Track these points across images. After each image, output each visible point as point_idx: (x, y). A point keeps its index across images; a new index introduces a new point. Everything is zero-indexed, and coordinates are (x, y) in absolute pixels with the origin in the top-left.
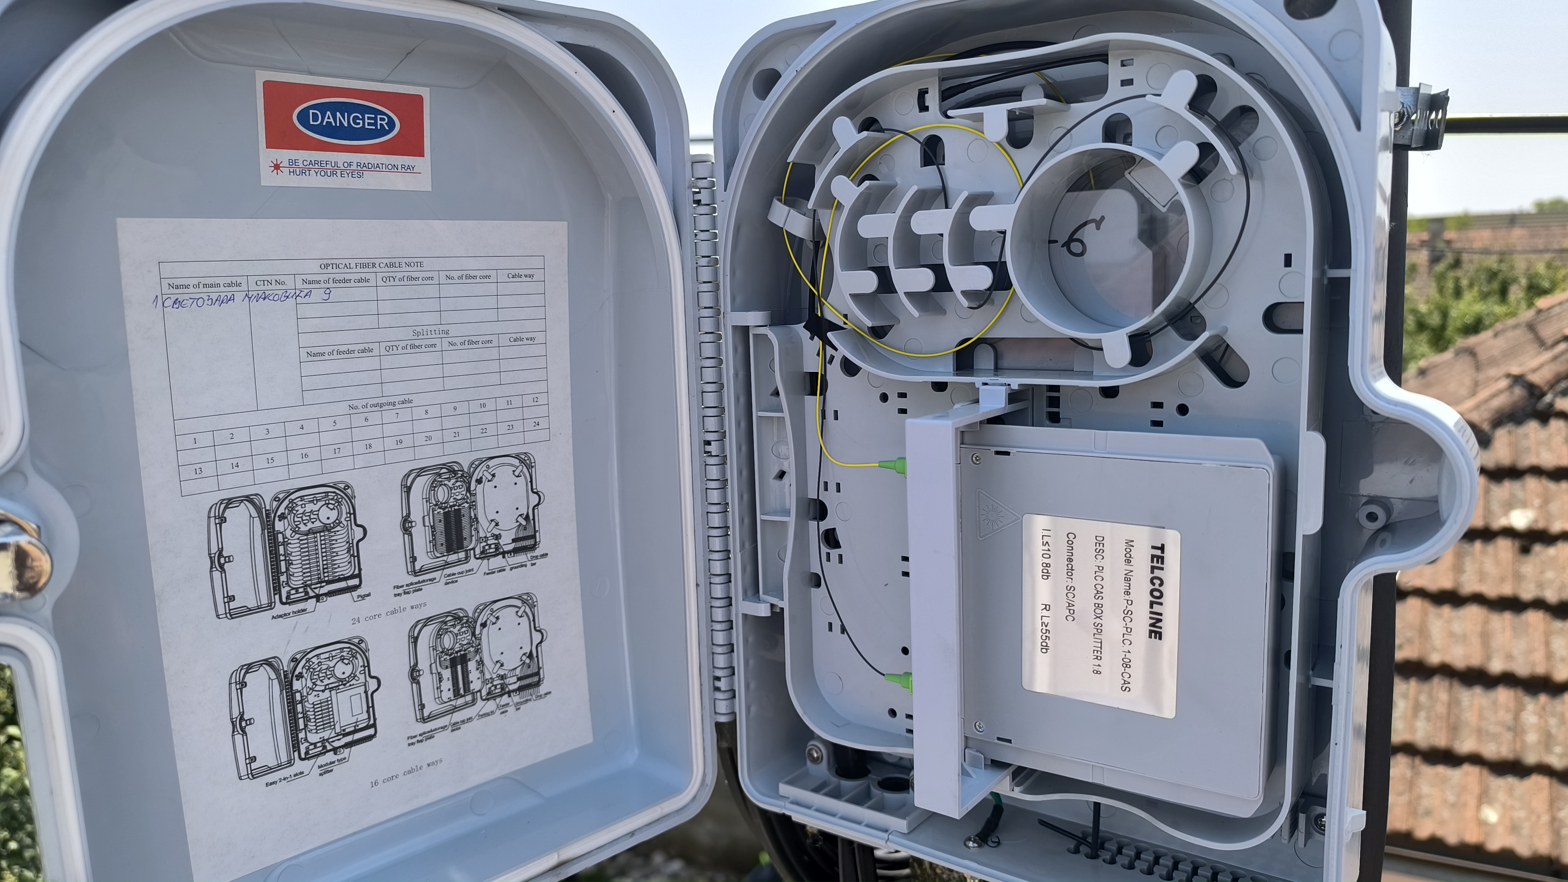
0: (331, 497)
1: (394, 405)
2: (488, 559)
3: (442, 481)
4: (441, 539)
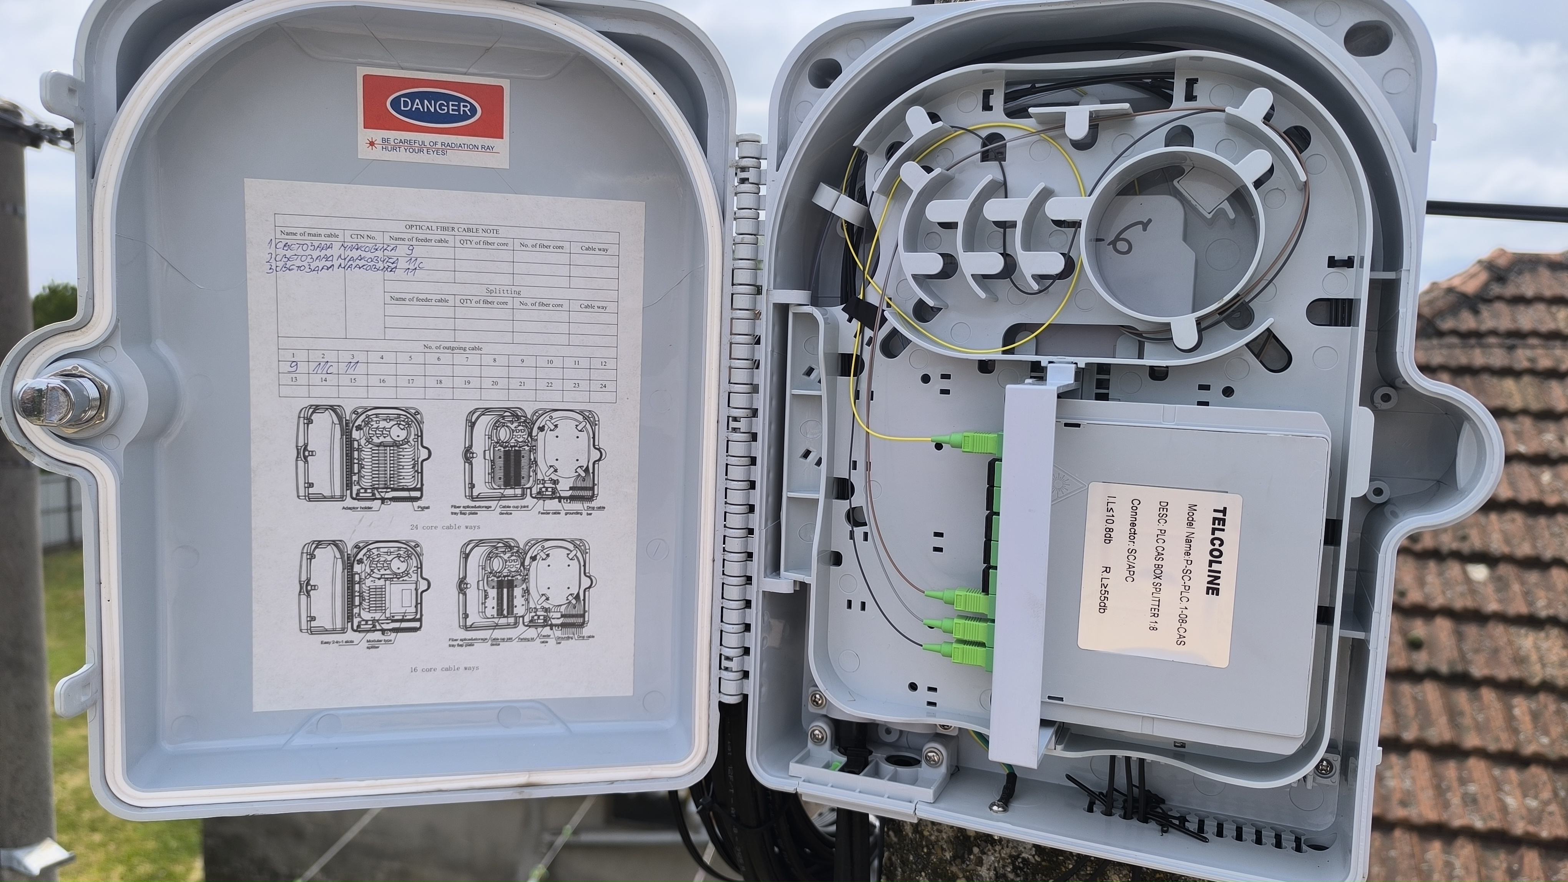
0: (403, 419)
1: (465, 350)
2: (544, 501)
3: (505, 423)
4: (500, 473)
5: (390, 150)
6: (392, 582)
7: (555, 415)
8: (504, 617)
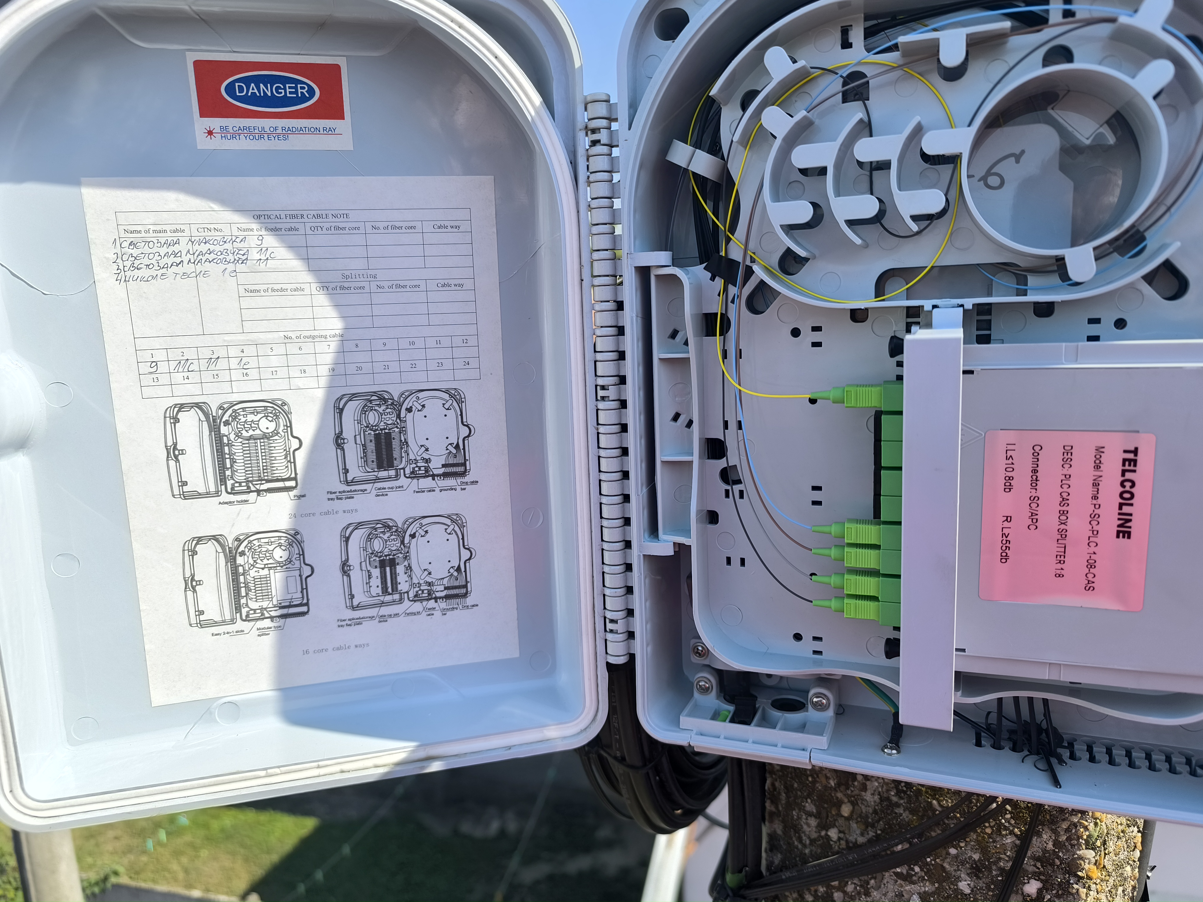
0: (270, 411)
1: (326, 338)
2: (418, 480)
3: (372, 407)
4: (372, 456)
5: (229, 138)
6: (276, 571)
7: (421, 395)
8: (389, 594)
